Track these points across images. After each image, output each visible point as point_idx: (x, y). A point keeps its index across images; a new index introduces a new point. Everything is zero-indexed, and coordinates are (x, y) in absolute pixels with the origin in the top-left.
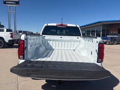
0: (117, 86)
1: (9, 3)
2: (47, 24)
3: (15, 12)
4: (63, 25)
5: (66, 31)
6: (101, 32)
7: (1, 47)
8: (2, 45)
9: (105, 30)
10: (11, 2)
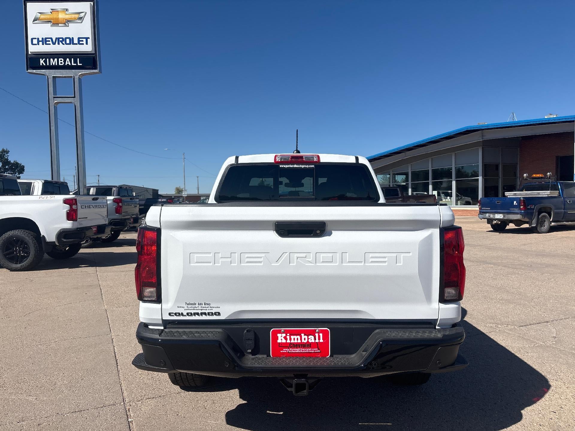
0: (538, 403)
1: (54, 62)
2: (237, 158)
3: (78, 105)
4: (301, 157)
5: (316, 182)
6: (480, 178)
7: (25, 263)
8: (28, 253)
9: (497, 167)
10: (61, 61)
